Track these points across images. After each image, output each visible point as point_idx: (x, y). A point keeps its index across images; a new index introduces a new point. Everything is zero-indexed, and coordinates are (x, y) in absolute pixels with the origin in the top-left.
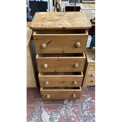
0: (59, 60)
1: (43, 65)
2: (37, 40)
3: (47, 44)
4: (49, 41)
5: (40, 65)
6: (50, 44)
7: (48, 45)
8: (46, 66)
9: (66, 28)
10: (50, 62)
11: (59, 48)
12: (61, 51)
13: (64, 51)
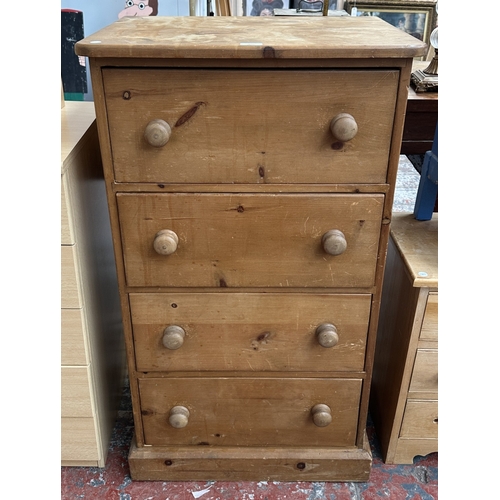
0: (241, 209)
1: (156, 236)
2: (126, 95)
3: (177, 125)
4: (186, 105)
5: (137, 236)
6: (193, 127)
7: (180, 128)
8: (168, 242)
9: (282, 51)
10: (192, 220)
11: (239, 151)
12: (251, 170)
13: (268, 171)
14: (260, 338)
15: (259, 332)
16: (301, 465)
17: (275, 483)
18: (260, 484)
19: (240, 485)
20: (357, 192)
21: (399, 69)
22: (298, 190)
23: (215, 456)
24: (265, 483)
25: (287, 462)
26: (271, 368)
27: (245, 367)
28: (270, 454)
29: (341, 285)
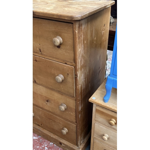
0: (36, 61)
12: (38, 49)
13: (42, 50)
14: (47, 101)
15: (47, 99)
16: (61, 143)
17: (55, 145)
18: (51, 143)
19: (46, 141)
20: (66, 64)
21: (72, 23)
22: (50, 58)
23: (40, 130)
24: (52, 144)
25: (57, 141)
26: (51, 111)
27: (45, 108)
28: (53, 136)
29: (65, 93)
